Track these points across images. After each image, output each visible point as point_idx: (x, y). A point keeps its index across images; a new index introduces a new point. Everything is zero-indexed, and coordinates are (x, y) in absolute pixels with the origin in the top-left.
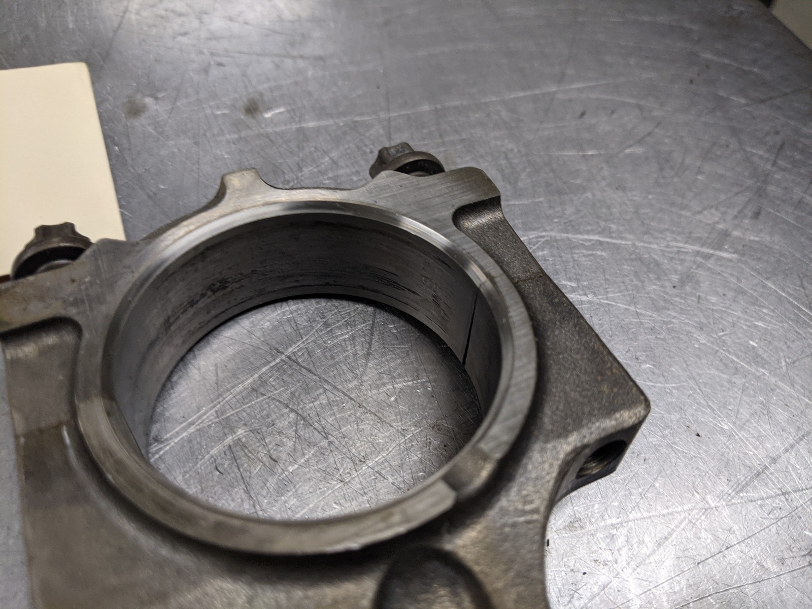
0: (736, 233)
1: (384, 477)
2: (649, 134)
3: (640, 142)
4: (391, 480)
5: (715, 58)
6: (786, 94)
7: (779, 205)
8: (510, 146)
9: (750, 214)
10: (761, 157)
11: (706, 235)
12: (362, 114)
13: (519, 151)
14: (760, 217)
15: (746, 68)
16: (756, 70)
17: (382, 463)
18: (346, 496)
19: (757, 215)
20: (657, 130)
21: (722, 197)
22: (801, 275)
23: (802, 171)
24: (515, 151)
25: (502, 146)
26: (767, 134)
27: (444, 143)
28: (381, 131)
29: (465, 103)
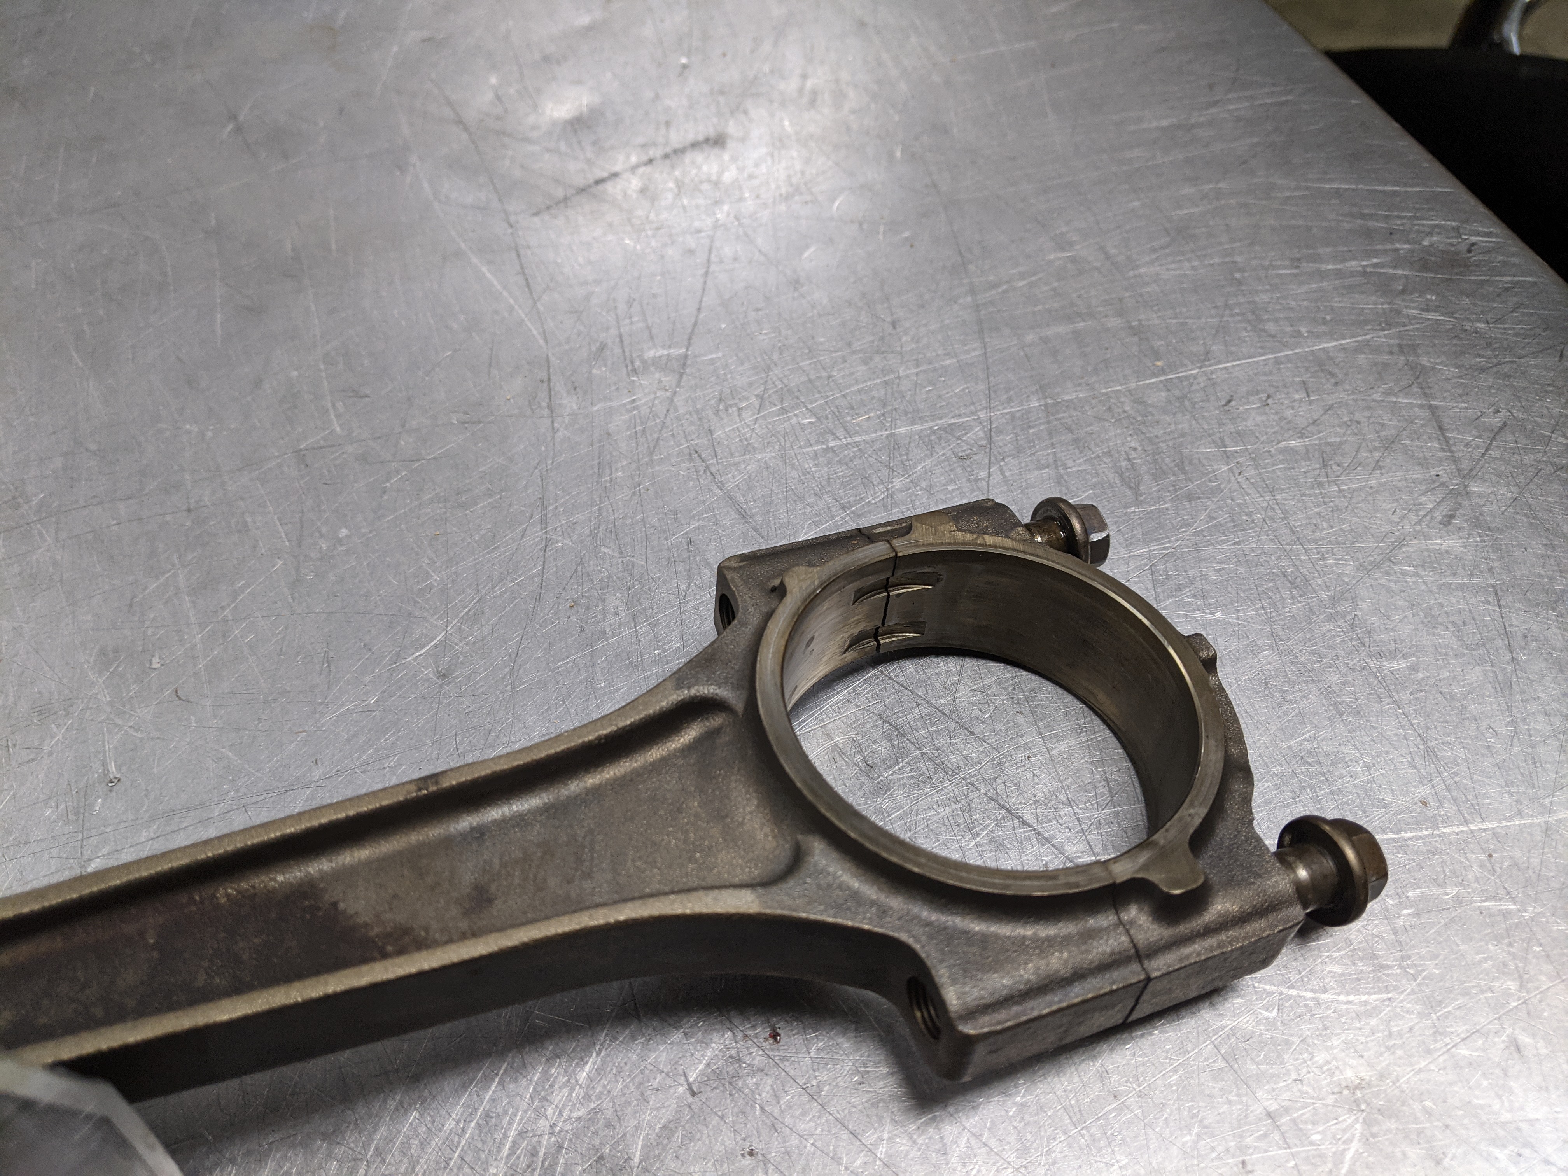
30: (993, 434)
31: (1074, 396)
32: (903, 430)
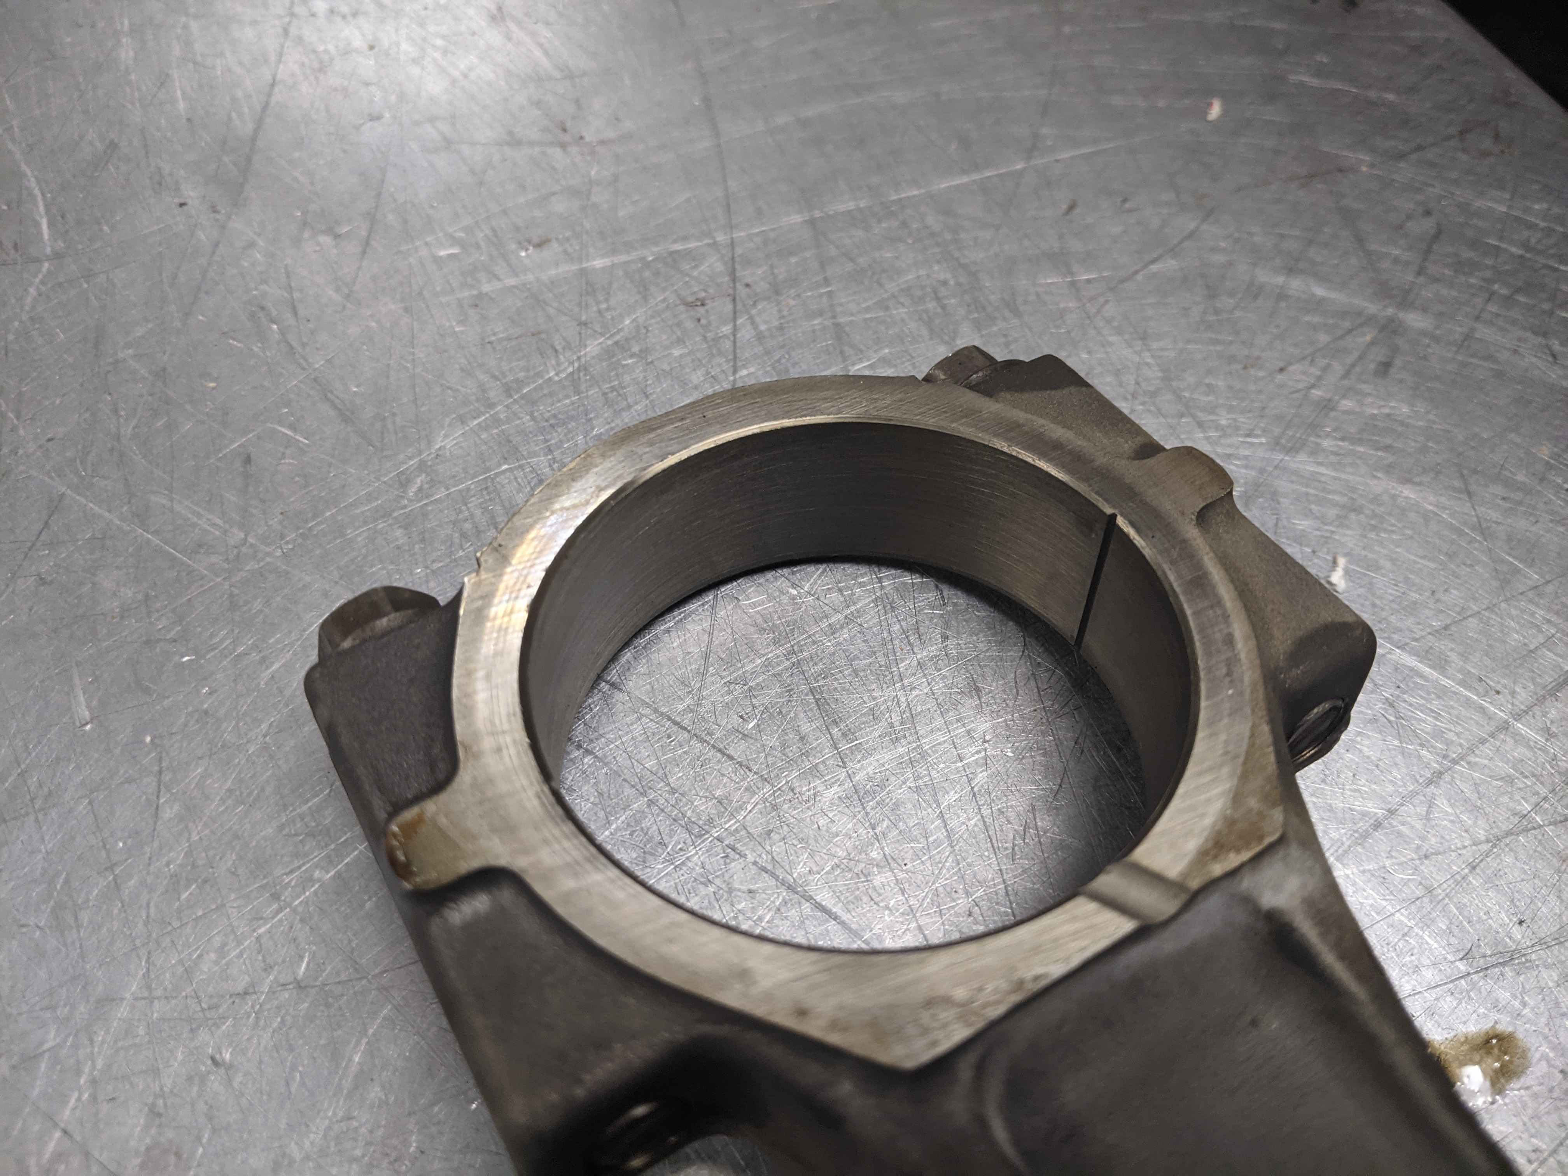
0: (1347, 404)
1: (739, 854)
2: (1191, 235)
3: (1174, 251)
4: (750, 858)
5: (1315, 82)
6: (1448, 138)
7: (1428, 346)
8: (942, 276)
9: (1372, 366)
10: (1396, 260)
11: (1293, 411)
12: (685, 239)
13: (959, 284)
14: (1393, 371)
15: (1373, 94)
16: (1391, 97)
17: (736, 830)
18: (680, 887)
19: (1385, 367)
20: (1204, 227)
21: (1323, 338)
22: (1465, 472)
23: (1473, 281)
24: (952, 282)
25: (928, 276)
26: (1409, 217)
27: (826, 282)
28: (719, 267)
29: (863, 204)
30: (737, 266)
31: (851, 205)
32: (598, 263)
